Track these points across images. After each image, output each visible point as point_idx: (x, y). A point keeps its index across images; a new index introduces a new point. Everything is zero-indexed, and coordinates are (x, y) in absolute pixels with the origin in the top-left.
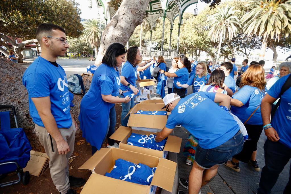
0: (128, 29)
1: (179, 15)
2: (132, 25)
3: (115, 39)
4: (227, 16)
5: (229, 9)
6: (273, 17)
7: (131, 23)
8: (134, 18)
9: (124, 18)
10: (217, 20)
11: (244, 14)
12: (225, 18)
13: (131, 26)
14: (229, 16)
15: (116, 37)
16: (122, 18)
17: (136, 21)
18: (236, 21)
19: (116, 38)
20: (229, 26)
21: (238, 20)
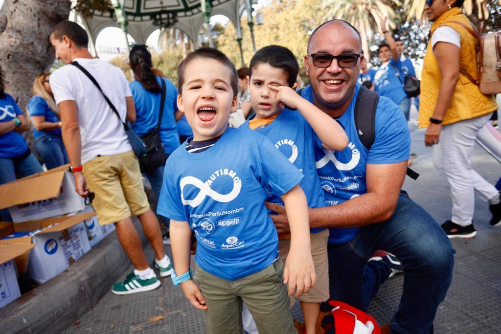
0: (34, 32)
1: (245, 9)
2: (42, 22)
3: (8, 58)
7: (39, 20)
8: (42, 6)
9: (17, 11)
13: (41, 26)
15: (9, 53)
16: (13, 10)
17: (50, 12)
19: (9, 55)
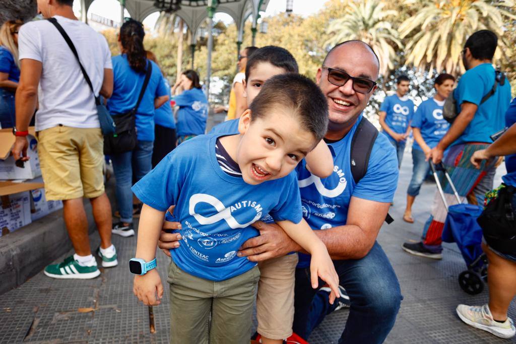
4: (371, 22)
5: (374, 8)
6: (461, 27)
10: (350, 31)
11: (405, 19)
12: (367, 27)
14: (375, 23)
18: (389, 33)
20: (376, 44)
21: (393, 32)
